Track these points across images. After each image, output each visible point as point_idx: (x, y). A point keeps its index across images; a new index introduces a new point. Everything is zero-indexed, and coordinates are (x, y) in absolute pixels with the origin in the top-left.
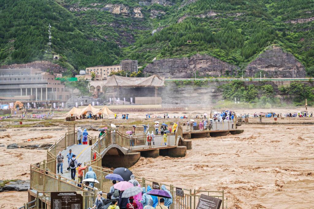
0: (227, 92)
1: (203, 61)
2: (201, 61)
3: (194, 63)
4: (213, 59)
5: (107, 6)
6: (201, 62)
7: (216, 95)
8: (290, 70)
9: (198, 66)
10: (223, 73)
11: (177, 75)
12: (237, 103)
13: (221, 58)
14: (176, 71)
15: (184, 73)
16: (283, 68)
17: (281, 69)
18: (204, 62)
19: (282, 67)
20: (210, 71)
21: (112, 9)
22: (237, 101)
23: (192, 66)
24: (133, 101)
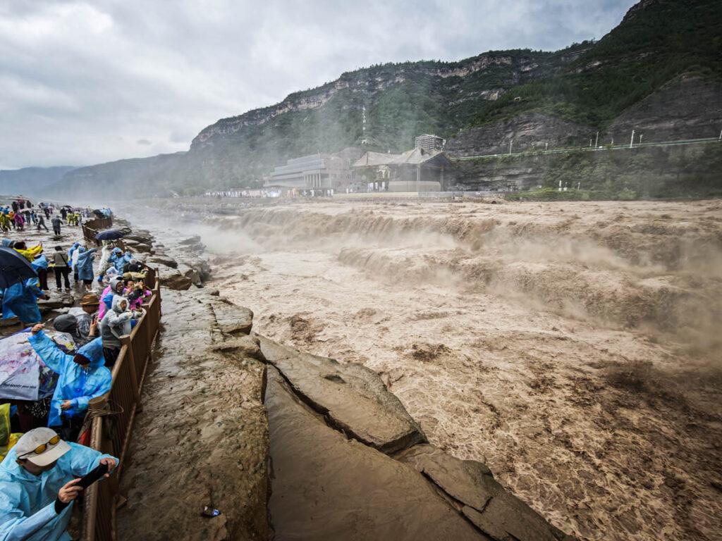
0: (551, 171)
1: (528, 124)
2: (525, 125)
3: (513, 130)
4: (548, 120)
5: (483, 93)
6: (526, 127)
7: (535, 178)
8: (717, 122)
9: (520, 134)
10: (562, 142)
11: (485, 150)
12: (563, 190)
13: (563, 116)
14: (483, 145)
15: (496, 147)
16: (697, 120)
17: (691, 122)
18: (530, 126)
19: (696, 116)
20: (538, 141)
21: (489, 96)
22: (563, 186)
23: (510, 136)
24: (387, 187)
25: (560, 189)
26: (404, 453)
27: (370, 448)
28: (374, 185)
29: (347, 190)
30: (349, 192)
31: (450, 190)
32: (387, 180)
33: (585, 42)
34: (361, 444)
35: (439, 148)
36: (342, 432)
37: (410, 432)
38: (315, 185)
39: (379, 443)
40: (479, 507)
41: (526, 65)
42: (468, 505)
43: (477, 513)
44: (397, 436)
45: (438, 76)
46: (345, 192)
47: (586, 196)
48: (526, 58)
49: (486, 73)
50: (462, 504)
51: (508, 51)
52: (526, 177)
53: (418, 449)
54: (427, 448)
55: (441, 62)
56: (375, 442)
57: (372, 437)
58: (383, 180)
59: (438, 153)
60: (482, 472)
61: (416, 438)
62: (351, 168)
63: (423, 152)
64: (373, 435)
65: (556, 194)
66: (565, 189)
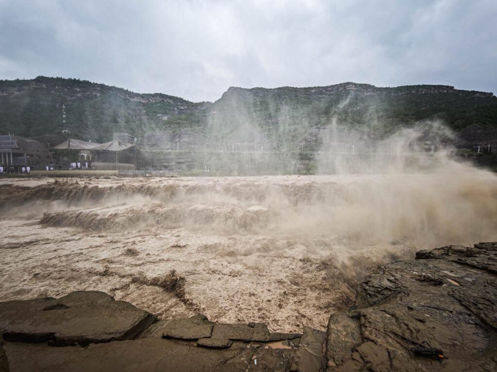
1: (186, 136)
2: (184, 136)
3: (179, 137)
9: (182, 140)
22: (207, 169)
23: (177, 140)
24: (89, 166)
25: (206, 171)
26: (144, 333)
27: (111, 343)
28: (77, 164)
29: (47, 168)
30: (50, 170)
31: (142, 170)
32: (90, 162)
33: (208, 102)
34: (100, 344)
35: (132, 143)
36: (74, 345)
37: (146, 316)
38: (5, 162)
39: (119, 335)
40: (208, 335)
41: (181, 106)
42: (201, 338)
43: (208, 339)
44: (135, 323)
45: (127, 98)
46: (46, 169)
47: (218, 174)
48: (181, 102)
49: (159, 105)
50: (197, 340)
51: (170, 96)
52: (188, 163)
53: (153, 327)
54: (161, 323)
55: (129, 90)
56: (115, 336)
57: (110, 334)
58: (86, 161)
59: (131, 145)
60: (202, 319)
61: (150, 320)
62: (50, 151)
63: (120, 144)
64: (112, 331)
65: (205, 173)
66: (208, 170)
